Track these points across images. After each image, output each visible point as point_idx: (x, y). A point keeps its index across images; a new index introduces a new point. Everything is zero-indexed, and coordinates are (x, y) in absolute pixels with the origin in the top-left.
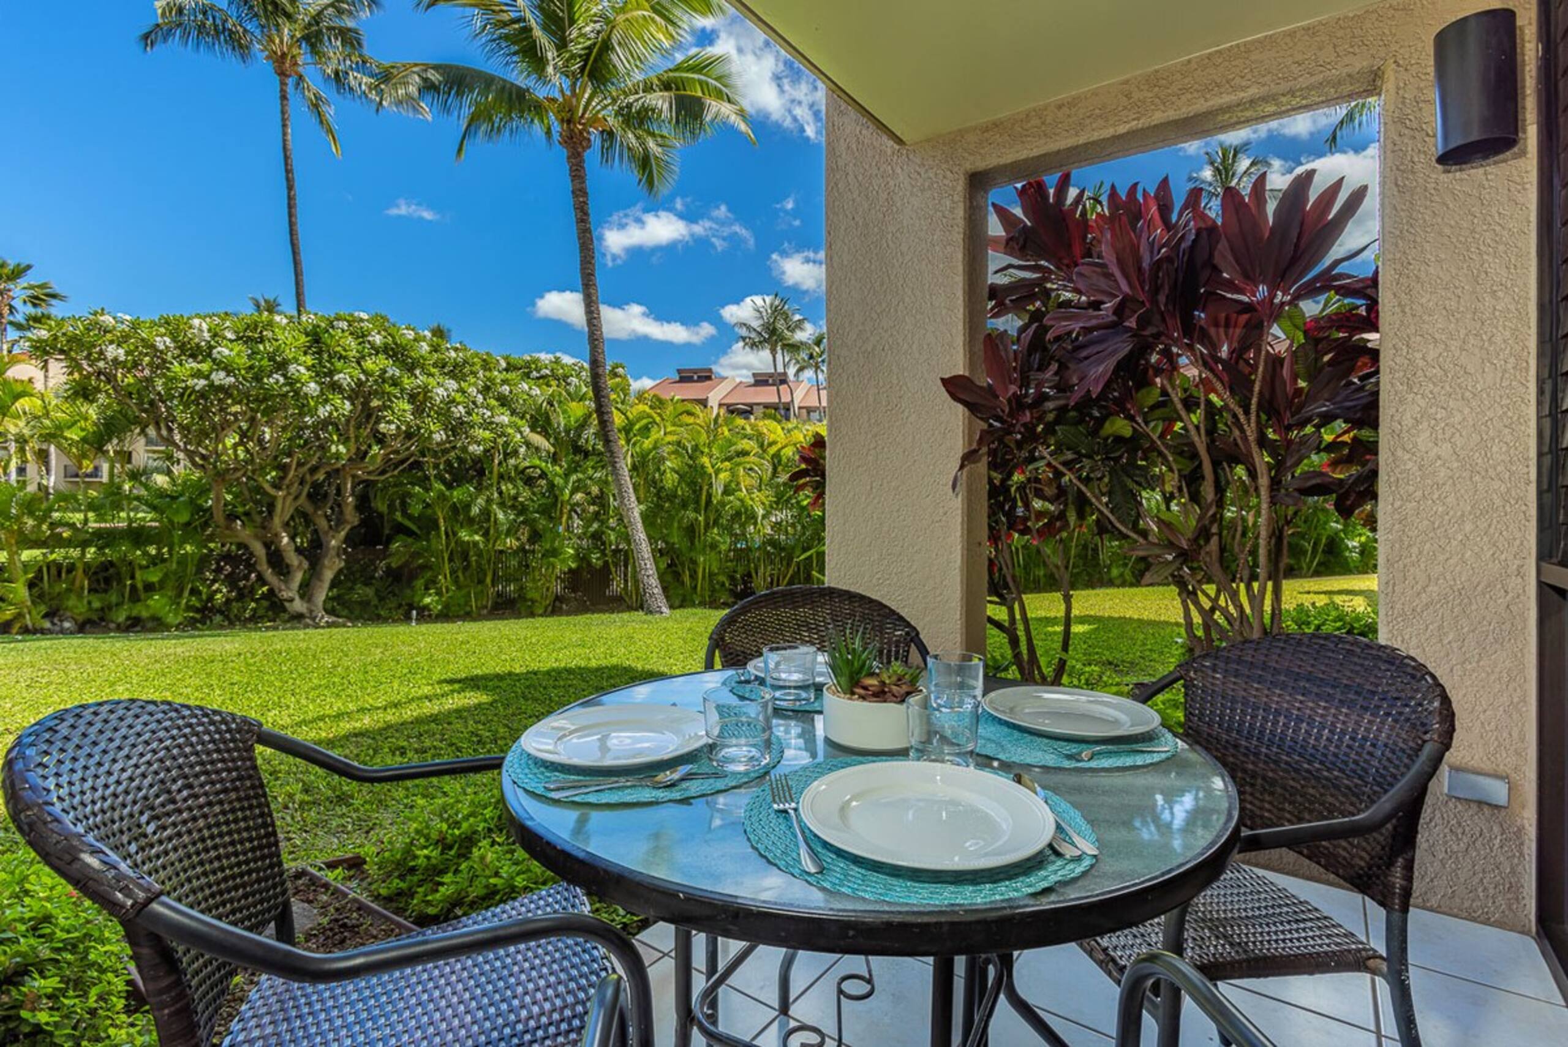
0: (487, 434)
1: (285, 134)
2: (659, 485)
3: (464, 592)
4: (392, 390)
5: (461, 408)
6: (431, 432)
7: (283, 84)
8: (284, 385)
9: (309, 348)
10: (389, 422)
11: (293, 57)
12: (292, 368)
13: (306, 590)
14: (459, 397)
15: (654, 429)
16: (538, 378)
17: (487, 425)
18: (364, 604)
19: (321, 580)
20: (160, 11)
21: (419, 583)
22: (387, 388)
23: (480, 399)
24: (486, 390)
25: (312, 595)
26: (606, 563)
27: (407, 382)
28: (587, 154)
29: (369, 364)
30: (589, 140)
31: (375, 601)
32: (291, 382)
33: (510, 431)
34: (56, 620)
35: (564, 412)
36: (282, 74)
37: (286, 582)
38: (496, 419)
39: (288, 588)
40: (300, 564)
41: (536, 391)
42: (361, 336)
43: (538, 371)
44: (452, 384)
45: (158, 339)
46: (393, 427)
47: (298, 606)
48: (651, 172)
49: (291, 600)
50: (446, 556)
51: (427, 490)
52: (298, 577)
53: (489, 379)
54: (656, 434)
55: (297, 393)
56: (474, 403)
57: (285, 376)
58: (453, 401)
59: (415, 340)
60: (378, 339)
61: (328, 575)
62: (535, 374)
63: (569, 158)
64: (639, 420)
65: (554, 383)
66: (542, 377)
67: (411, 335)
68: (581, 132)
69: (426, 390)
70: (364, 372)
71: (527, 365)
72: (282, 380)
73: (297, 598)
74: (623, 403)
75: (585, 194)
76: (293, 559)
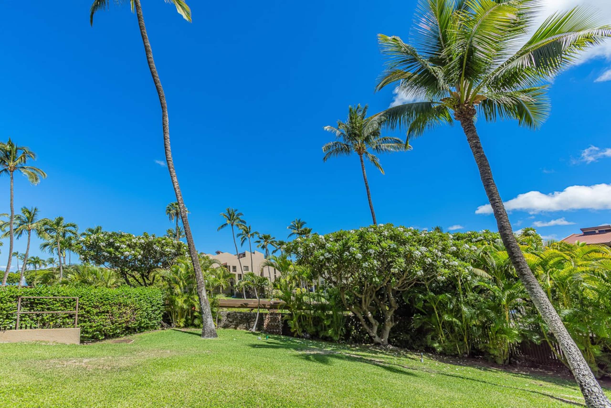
0: (446, 271)
1: (363, 172)
2: (580, 297)
3: (453, 343)
4: (395, 254)
5: (429, 259)
6: (416, 271)
7: (361, 157)
8: (350, 256)
9: (360, 240)
10: (395, 268)
11: (363, 147)
12: (351, 249)
13: (380, 333)
14: (428, 254)
15: (566, 264)
16: (476, 242)
17: (445, 266)
18: (407, 342)
19: (385, 330)
20: (323, 150)
21: (429, 337)
22: (392, 253)
23: (440, 254)
24: (443, 250)
25: (383, 336)
26: (545, 342)
27: (402, 249)
28: (475, 118)
29: (384, 244)
30: (474, 110)
31: (411, 341)
32: (351, 254)
33: (460, 268)
34: (305, 333)
35: (495, 257)
36: (360, 154)
37: (372, 330)
38: (451, 263)
39: (373, 332)
40: (376, 323)
41: (474, 248)
42: (380, 233)
43: (476, 238)
44: (423, 249)
45: (311, 244)
46: (396, 270)
47: (377, 339)
48: (527, 114)
49: (375, 337)
50: (440, 325)
51: (425, 295)
52: (376, 328)
53: (444, 244)
54: (568, 267)
55: (354, 258)
56: (437, 256)
57: (349, 252)
58: (426, 256)
59: (404, 231)
60: (386, 233)
61: (388, 328)
62: (474, 240)
63: (462, 124)
64: (552, 258)
65: (486, 243)
66: (479, 241)
67: (402, 229)
68: (467, 108)
69: (411, 252)
70: (382, 248)
71: (470, 236)
72: (348, 254)
73: (377, 336)
74: (536, 249)
75: (476, 137)
76: (373, 321)
